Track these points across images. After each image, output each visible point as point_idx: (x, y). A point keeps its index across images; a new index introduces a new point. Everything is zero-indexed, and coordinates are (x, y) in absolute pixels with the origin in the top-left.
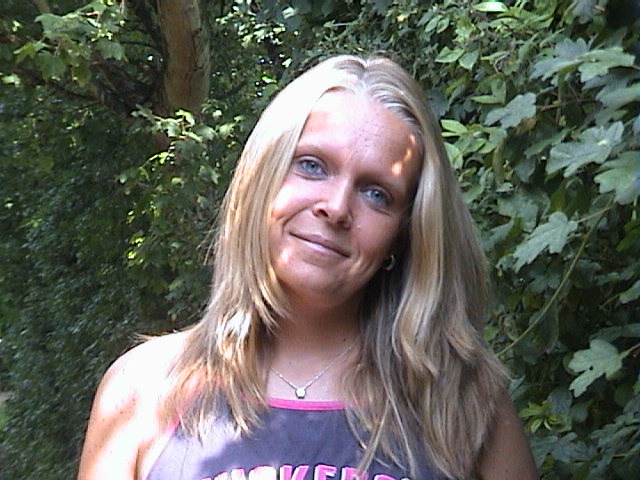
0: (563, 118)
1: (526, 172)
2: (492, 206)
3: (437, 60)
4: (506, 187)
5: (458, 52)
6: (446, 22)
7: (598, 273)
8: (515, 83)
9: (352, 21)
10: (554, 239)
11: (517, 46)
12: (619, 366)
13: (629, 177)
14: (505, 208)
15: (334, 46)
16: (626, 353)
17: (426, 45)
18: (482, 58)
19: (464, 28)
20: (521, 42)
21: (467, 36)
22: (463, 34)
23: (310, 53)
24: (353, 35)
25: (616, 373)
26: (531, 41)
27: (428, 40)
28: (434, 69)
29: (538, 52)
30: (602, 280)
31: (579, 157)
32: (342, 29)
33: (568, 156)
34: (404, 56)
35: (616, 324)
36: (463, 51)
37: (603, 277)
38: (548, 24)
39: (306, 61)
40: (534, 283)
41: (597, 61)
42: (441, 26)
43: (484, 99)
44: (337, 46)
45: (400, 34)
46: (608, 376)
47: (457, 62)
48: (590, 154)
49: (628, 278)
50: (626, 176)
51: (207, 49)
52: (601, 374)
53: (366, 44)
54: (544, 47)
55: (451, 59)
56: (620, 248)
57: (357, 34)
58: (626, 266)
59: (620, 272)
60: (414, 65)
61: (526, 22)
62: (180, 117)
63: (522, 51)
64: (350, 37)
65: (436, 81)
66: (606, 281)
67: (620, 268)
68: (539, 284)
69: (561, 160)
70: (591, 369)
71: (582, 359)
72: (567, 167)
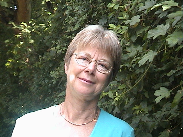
1: (134, 39)
2: (124, 49)
3: (107, 7)
4: (128, 44)
5: (113, 4)
7: (155, 68)
8: (132, 13)
10: (150, 58)
11: (132, 3)
12: (170, 94)
13: (176, 39)
14: (128, 50)
16: (171, 91)
17: (101, 3)
18: (120, 6)
23: (64, 5)
25: (168, 97)
26: (136, 1)
28: (103, 10)
30: (156, 70)
31: (157, 34)
33: (154, 33)
34: (94, 6)
36: (115, 4)
37: (156, 69)
39: (63, 8)
40: (136, 71)
41: (167, 4)
43: (121, 18)
46: (166, 97)
47: (113, 7)
48: (159, 33)
49: (164, 69)
51: (30, 5)
52: (164, 97)
53: (81, 3)
55: (111, 7)
56: (161, 61)
58: (163, 66)
59: (161, 68)
60: (97, 9)
65: (103, 14)
66: (158, 70)
67: (161, 67)
68: (138, 71)
69: (151, 34)
70: (161, 95)
71: (158, 92)
72: (153, 36)
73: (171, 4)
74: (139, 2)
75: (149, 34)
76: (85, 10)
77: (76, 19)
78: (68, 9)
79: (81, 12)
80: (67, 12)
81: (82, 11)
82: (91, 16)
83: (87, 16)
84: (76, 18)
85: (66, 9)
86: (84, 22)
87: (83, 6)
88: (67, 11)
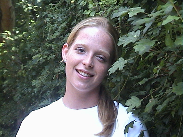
0: (120, 31)
3: (83, 14)
5: (89, 11)
6: (85, 3)
7: (131, 76)
9: (57, 3)
10: (120, 66)
11: (107, 9)
12: (140, 104)
13: (144, 46)
15: (52, 11)
16: (142, 100)
17: (80, 10)
18: (96, 13)
19: (91, 4)
20: (108, 8)
21: (92, 7)
22: (91, 6)
23: (45, 13)
24: (58, 7)
25: (139, 106)
26: (111, 8)
27: (80, 9)
28: (82, 17)
29: (113, 11)
30: (133, 78)
31: (127, 41)
32: (54, 6)
33: (124, 41)
34: (73, 13)
35: (137, 91)
36: (91, 11)
37: (133, 77)
38: (116, 3)
39: (44, 15)
40: (113, 79)
41: (133, 11)
42: (84, 4)
44: (53, 11)
45: (72, 7)
46: (137, 107)
47: (89, 14)
48: (130, 40)
49: (140, 78)
50: (143, 46)
51: (14, 13)
52: (135, 107)
53: (62, 10)
54: (115, 10)
55: (87, 13)
56: (137, 69)
57: (59, 7)
58: (139, 74)
59: (137, 76)
60: (76, 16)
61: (109, 2)
62: (6, 33)
63: (108, 11)
64: (57, 8)
66: (134, 79)
67: (137, 75)
68: (114, 80)
69: (122, 42)
70: (132, 105)
71: (129, 102)
72: (124, 44)
73: (138, 11)
74: (114, 9)
75: (120, 41)
76: (65, 18)
77: (55, 27)
78: (49, 16)
79: (60, 20)
80: (47, 20)
81: (62, 18)
82: (71, 24)
83: (67, 23)
84: (56, 25)
85: (46, 16)
86: (63, 30)
87: (63, 14)
88: (47, 18)
